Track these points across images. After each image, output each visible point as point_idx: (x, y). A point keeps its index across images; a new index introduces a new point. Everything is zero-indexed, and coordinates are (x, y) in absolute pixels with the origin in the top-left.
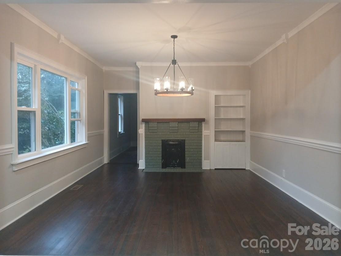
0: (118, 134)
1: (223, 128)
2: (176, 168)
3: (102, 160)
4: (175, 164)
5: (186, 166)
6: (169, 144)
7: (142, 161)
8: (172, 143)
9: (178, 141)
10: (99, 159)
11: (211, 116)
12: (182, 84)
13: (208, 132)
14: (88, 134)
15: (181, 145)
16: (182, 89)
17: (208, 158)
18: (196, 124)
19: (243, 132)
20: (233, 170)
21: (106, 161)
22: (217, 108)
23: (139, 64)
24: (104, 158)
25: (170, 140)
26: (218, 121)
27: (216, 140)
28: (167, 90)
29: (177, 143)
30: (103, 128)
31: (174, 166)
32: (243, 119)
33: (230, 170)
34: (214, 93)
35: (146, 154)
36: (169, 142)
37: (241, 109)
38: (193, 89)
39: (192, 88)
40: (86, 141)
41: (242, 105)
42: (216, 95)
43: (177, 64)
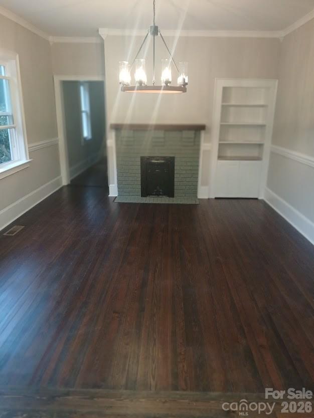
0: (82, 140)
1: (232, 138)
2: (160, 196)
3: (59, 181)
4: (160, 192)
5: (175, 195)
6: (151, 162)
7: (113, 185)
8: (156, 162)
9: (164, 158)
10: (54, 180)
11: (215, 121)
12: (166, 74)
13: (209, 146)
14: (29, 148)
15: (169, 165)
16: (167, 82)
17: (206, 183)
18: (191, 134)
19: (260, 146)
20: (240, 200)
21: (65, 181)
22: (225, 109)
23: (104, 32)
24: (61, 178)
25: (153, 158)
26: (225, 128)
27: (220, 157)
28: (141, 83)
29: (163, 161)
30: (56, 135)
31: (158, 195)
32: (262, 127)
33: (236, 200)
34: (221, 83)
35: (118, 176)
36: (152, 160)
37: (261, 109)
38: (186, 81)
39: (184, 80)
40: (27, 159)
41: (262, 103)
42: (224, 86)
43: (159, 33)
